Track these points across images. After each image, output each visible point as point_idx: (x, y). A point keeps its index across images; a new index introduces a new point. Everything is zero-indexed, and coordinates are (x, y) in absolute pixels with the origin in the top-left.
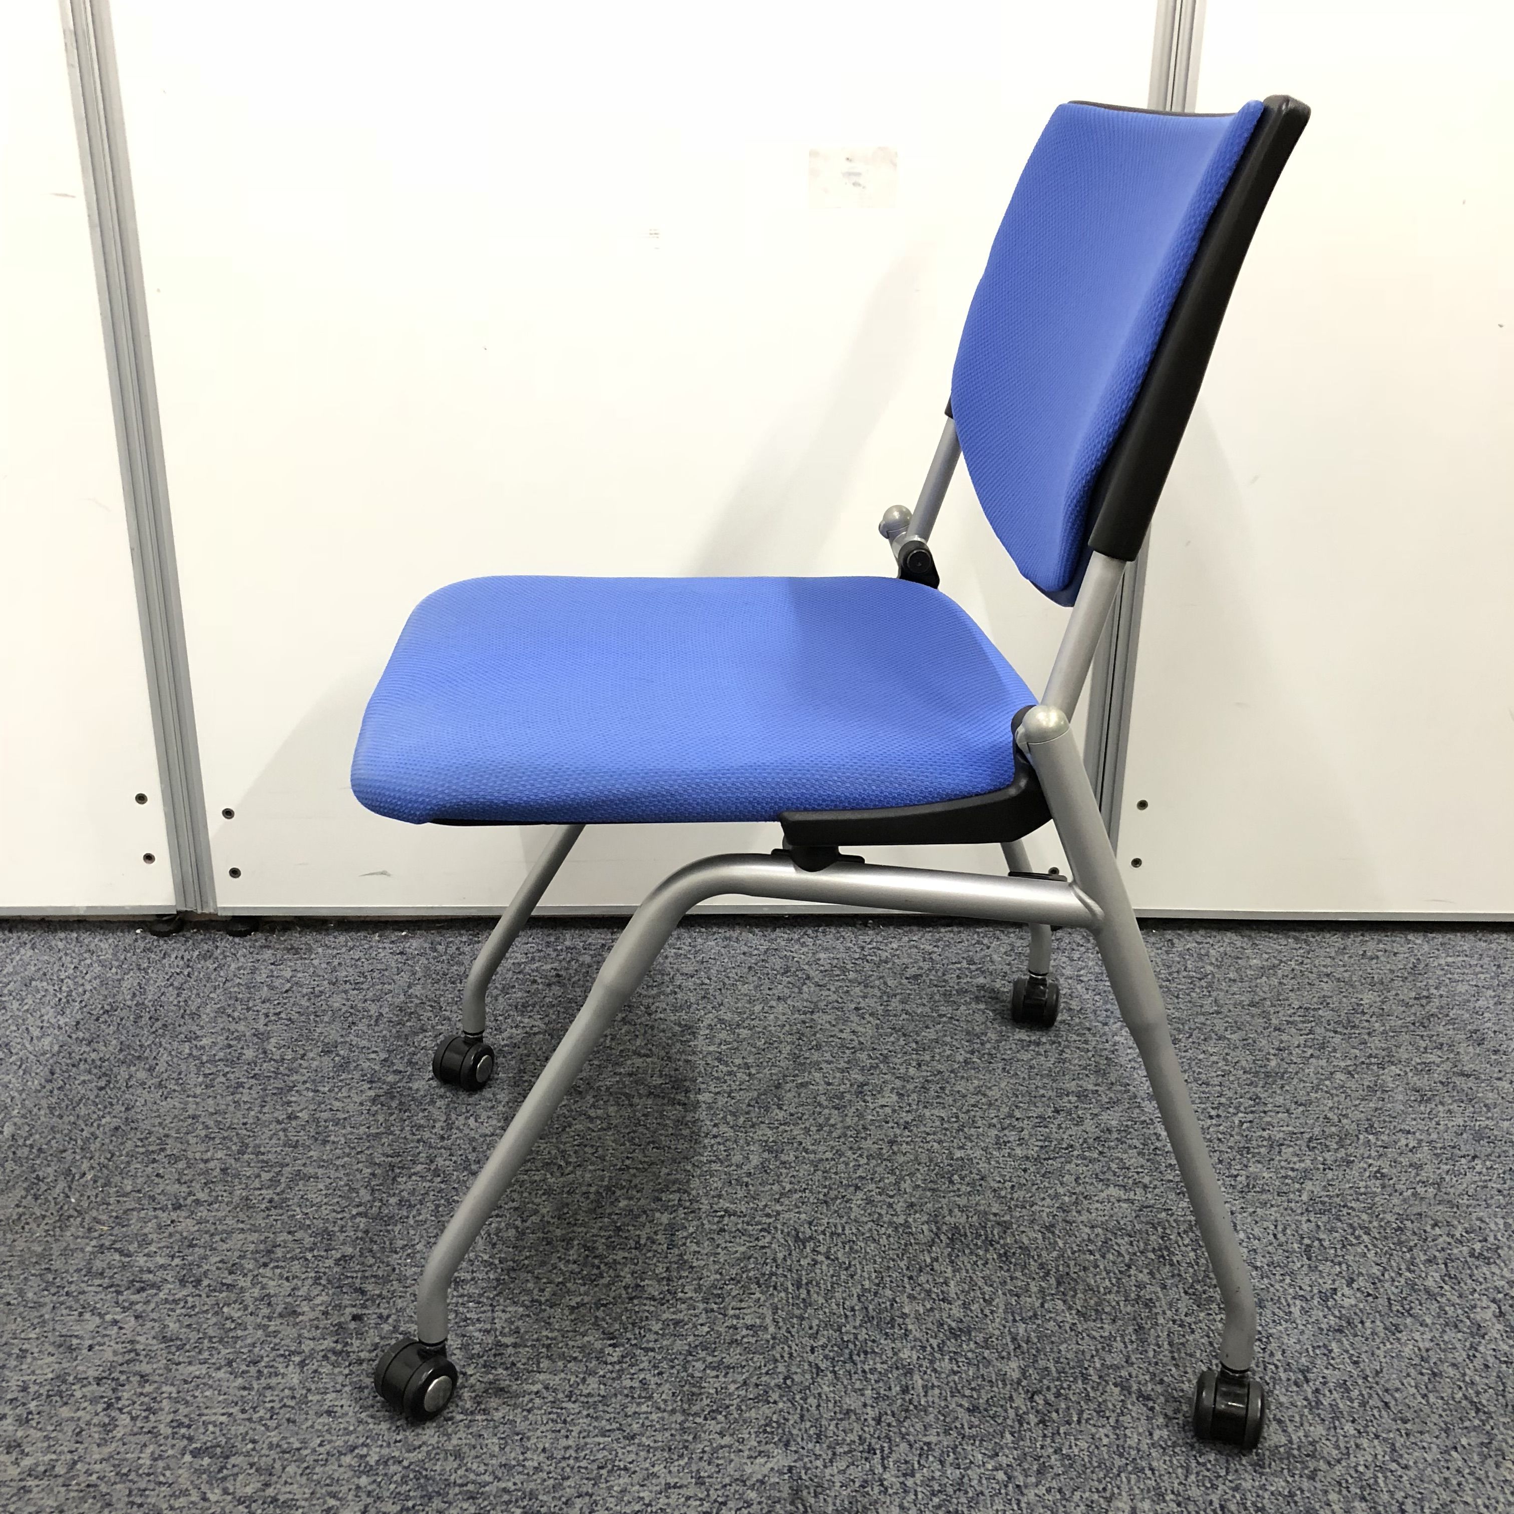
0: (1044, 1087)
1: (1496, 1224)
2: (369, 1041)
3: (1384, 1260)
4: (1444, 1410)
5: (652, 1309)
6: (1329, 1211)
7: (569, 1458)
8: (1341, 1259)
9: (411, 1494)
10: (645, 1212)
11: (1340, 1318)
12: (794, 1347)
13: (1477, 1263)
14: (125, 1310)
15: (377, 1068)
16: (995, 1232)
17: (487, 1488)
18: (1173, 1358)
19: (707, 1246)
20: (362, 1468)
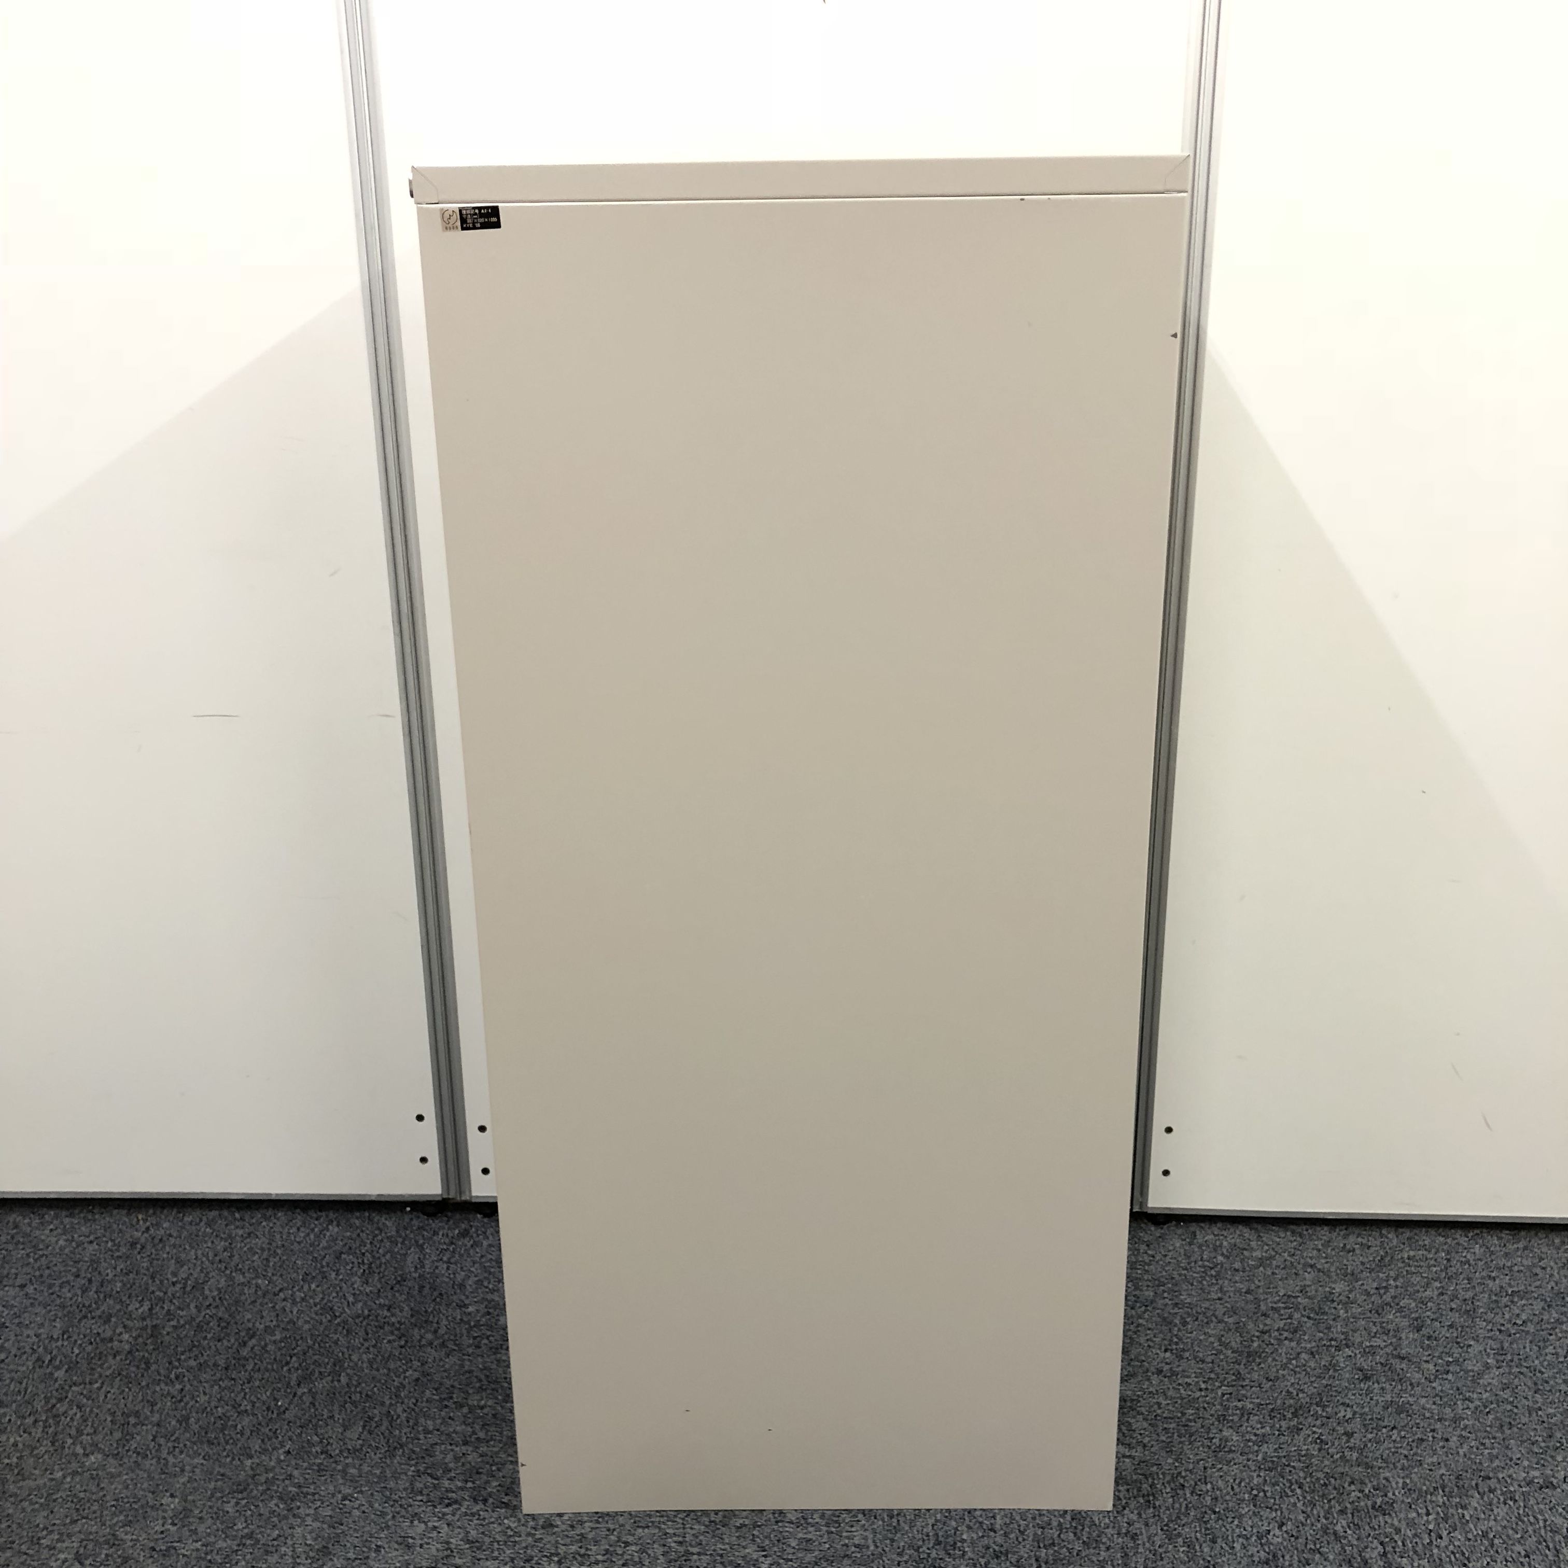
13: (1376, 1513)
14: (440, 1519)
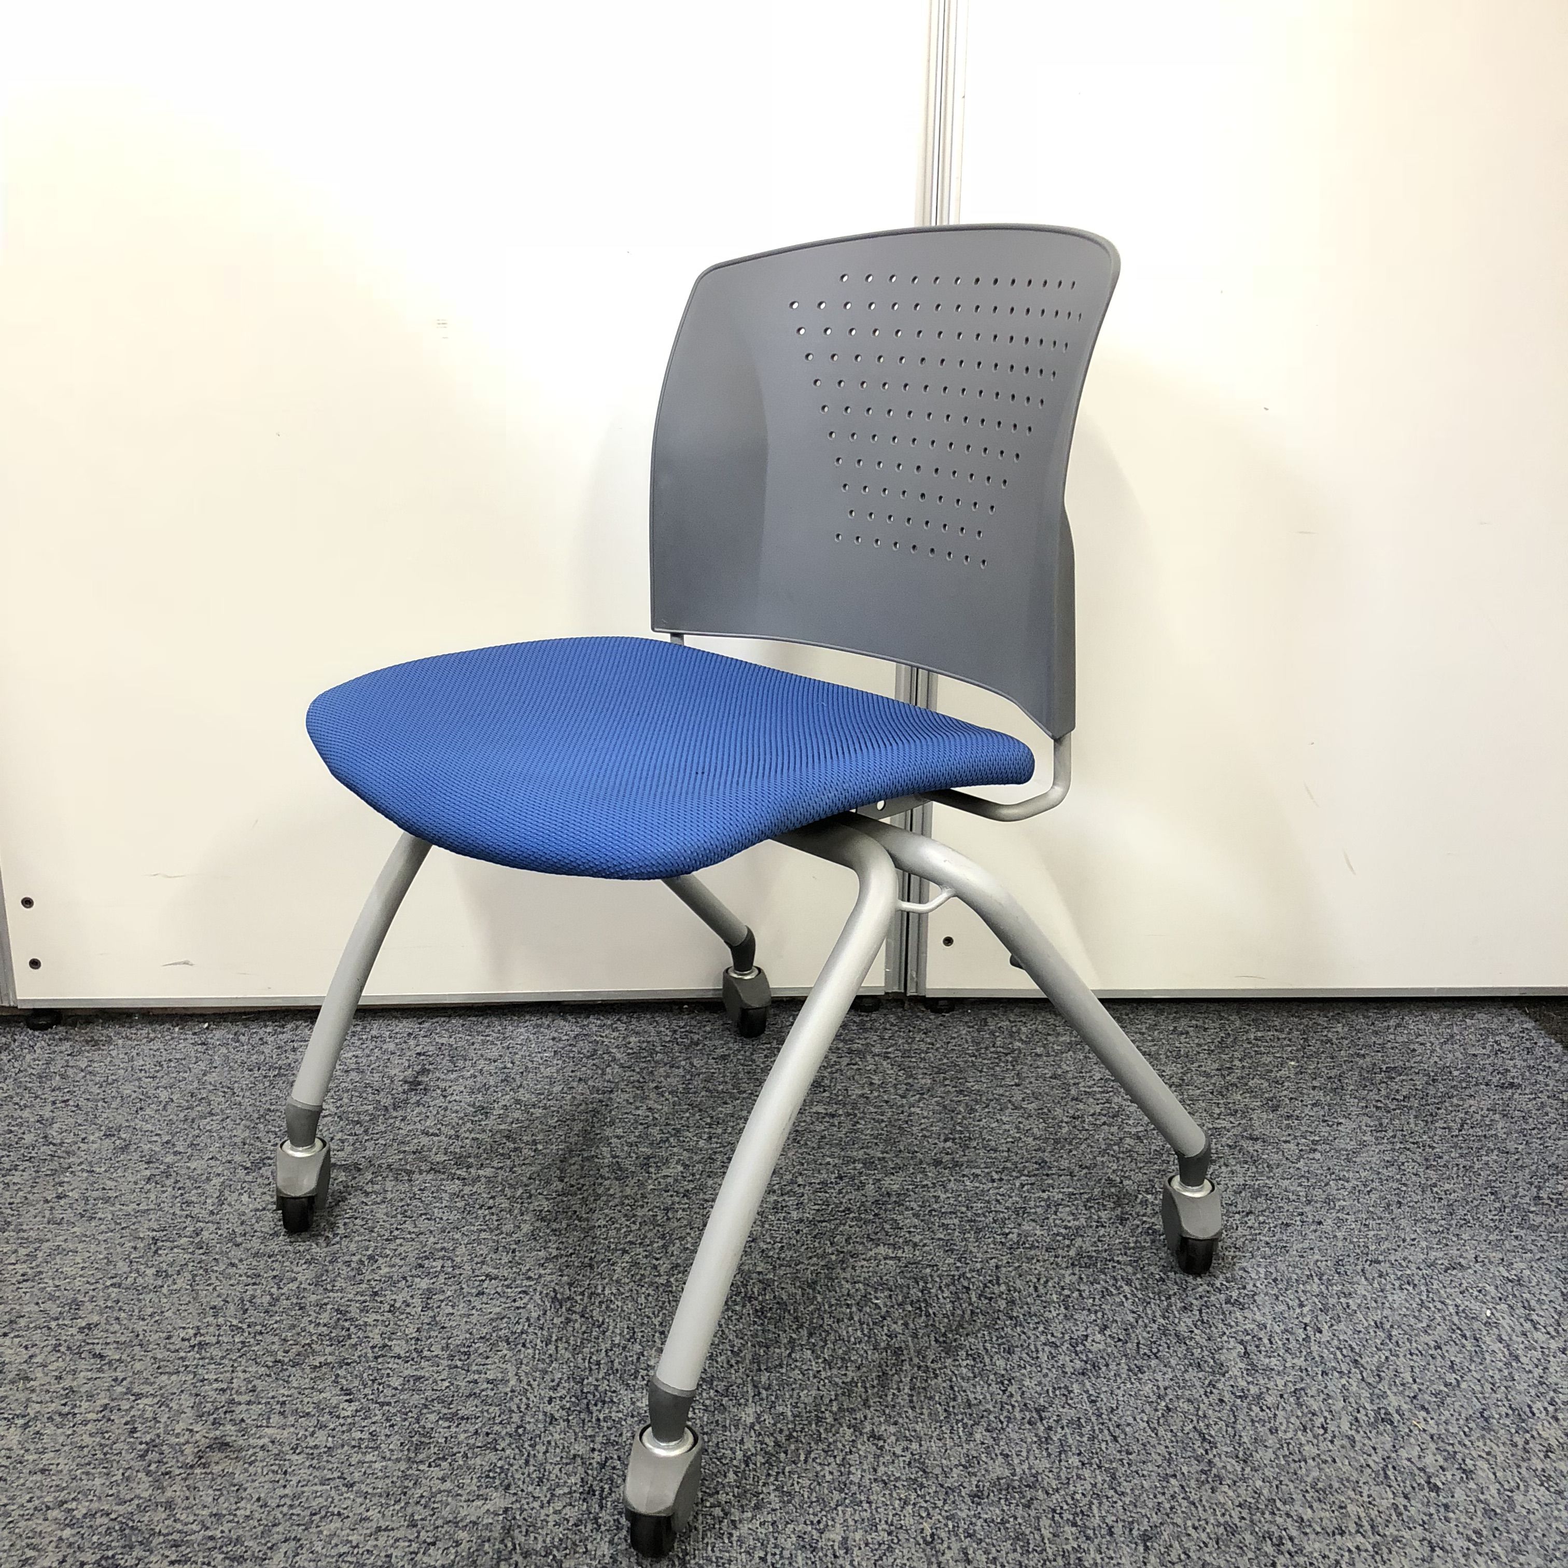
0: (832, 1156)
1: (1258, 1272)
2: (154, 1124)
3: (1141, 1309)
4: (1172, 1442)
5: (395, 1366)
6: (1095, 1265)
7: (283, 1506)
8: (1097, 1308)
9: (113, 1544)
10: (404, 1278)
11: (1086, 1362)
12: (532, 1398)
15: (157, 1149)
16: (755, 1290)
17: (193, 1537)
18: (911, 1401)
19: (462, 1308)
20: (67, 1522)
